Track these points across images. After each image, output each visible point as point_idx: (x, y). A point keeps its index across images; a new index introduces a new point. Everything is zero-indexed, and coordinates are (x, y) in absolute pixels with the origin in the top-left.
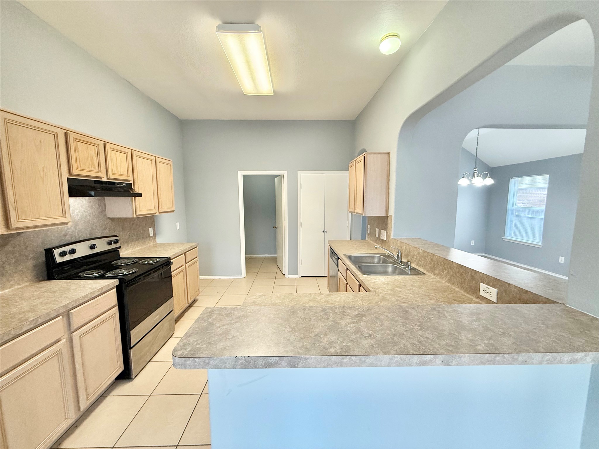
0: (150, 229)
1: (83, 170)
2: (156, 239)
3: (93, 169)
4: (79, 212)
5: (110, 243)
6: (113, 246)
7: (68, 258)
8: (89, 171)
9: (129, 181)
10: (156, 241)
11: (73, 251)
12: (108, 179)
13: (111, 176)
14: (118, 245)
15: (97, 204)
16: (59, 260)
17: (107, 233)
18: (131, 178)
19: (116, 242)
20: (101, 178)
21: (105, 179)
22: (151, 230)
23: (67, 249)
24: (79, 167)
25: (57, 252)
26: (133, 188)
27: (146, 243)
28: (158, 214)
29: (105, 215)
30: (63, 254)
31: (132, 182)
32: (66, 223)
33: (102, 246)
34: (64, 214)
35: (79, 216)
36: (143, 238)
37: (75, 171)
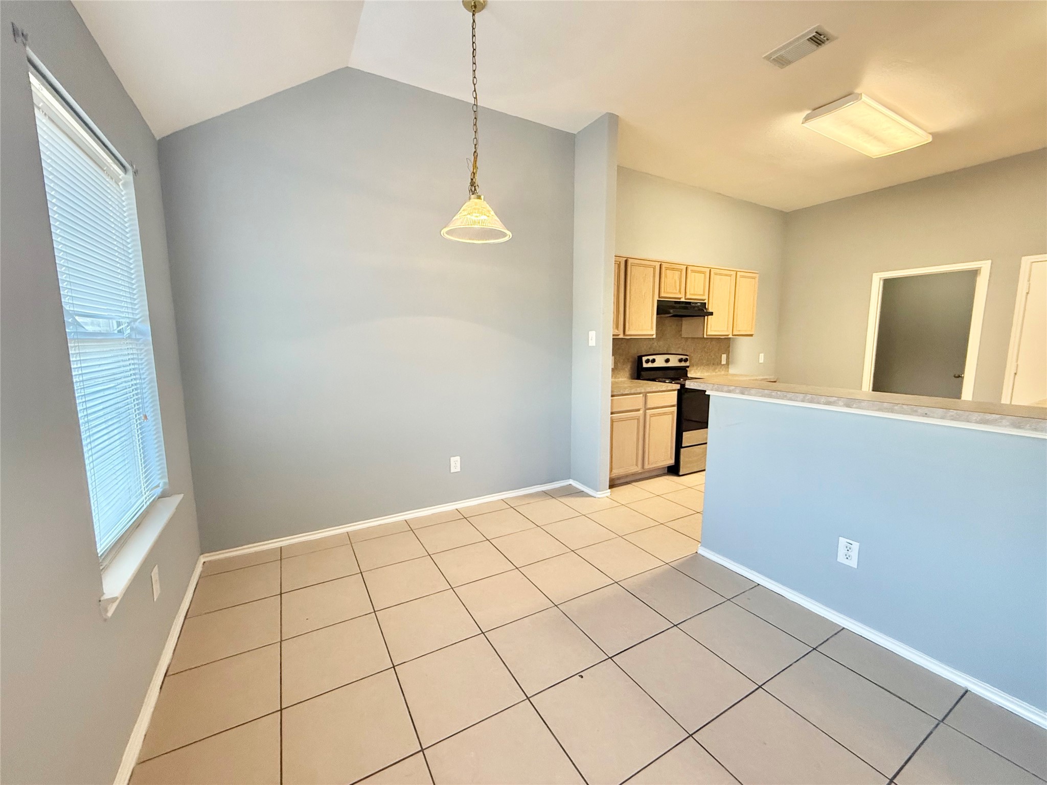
0: (723, 355)
1: (668, 293)
2: (728, 368)
3: (675, 291)
5: (680, 361)
6: (683, 364)
7: (650, 365)
9: (704, 300)
10: (728, 371)
11: (653, 361)
12: (685, 299)
13: (688, 296)
14: (687, 364)
15: (675, 324)
16: (645, 365)
17: (680, 352)
18: (706, 297)
19: (686, 360)
20: (680, 298)
21: (683, 300)
22: (724, 357)
23: (651, 358)
24: (666, 291)
25: (644, 359)
26: (707, 307)
27: (717, 370)
28: (730, 336)
29: (681, 335)
30: (647, 361)
31: (706, 301)
32: (652, 335)
33: (674, 362)
34: (652, 328)
36: (713, 364)
37: (663, 295)
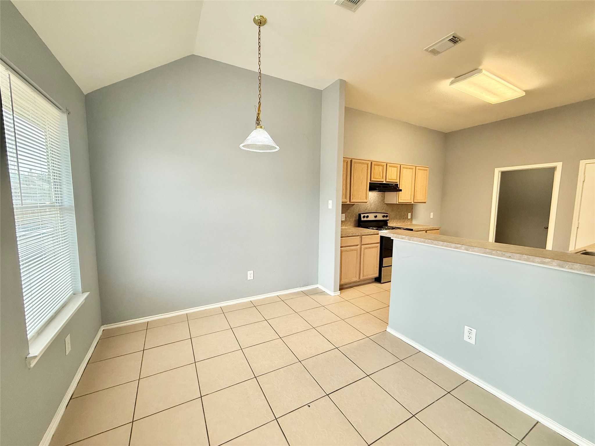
0: (409, 214)
1: (376, 178)
3: (380, 178)
4: (373, 199)
5: (384, 216)
6: (385, 219)
7: (365, 219)
8: (378, 178)
10: (412, 223)
11: (368, 217)
12: (386, 182)
14: (388, 218)
15: (381, 196)
16: (362, 219)
17: (384, 211)
18: (398, 181)
19: (387, 216)
20: (383, 182)
23: (366, 215)
24: (374, 177)
25: (362, 215)
26: (398, 186)
27: (405, 222)
28: (413, 203)
29: (384, 202)
30: (364, 217)
31: (398, 183)
32: (366, 202)
33: (380, 217)
34: (366, 198)
35: (373, 201)
36: (403, 218)
37: (373, 179)
